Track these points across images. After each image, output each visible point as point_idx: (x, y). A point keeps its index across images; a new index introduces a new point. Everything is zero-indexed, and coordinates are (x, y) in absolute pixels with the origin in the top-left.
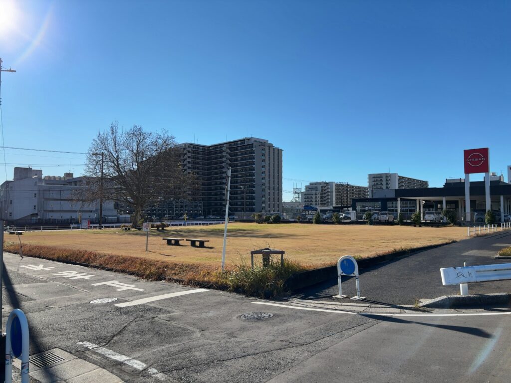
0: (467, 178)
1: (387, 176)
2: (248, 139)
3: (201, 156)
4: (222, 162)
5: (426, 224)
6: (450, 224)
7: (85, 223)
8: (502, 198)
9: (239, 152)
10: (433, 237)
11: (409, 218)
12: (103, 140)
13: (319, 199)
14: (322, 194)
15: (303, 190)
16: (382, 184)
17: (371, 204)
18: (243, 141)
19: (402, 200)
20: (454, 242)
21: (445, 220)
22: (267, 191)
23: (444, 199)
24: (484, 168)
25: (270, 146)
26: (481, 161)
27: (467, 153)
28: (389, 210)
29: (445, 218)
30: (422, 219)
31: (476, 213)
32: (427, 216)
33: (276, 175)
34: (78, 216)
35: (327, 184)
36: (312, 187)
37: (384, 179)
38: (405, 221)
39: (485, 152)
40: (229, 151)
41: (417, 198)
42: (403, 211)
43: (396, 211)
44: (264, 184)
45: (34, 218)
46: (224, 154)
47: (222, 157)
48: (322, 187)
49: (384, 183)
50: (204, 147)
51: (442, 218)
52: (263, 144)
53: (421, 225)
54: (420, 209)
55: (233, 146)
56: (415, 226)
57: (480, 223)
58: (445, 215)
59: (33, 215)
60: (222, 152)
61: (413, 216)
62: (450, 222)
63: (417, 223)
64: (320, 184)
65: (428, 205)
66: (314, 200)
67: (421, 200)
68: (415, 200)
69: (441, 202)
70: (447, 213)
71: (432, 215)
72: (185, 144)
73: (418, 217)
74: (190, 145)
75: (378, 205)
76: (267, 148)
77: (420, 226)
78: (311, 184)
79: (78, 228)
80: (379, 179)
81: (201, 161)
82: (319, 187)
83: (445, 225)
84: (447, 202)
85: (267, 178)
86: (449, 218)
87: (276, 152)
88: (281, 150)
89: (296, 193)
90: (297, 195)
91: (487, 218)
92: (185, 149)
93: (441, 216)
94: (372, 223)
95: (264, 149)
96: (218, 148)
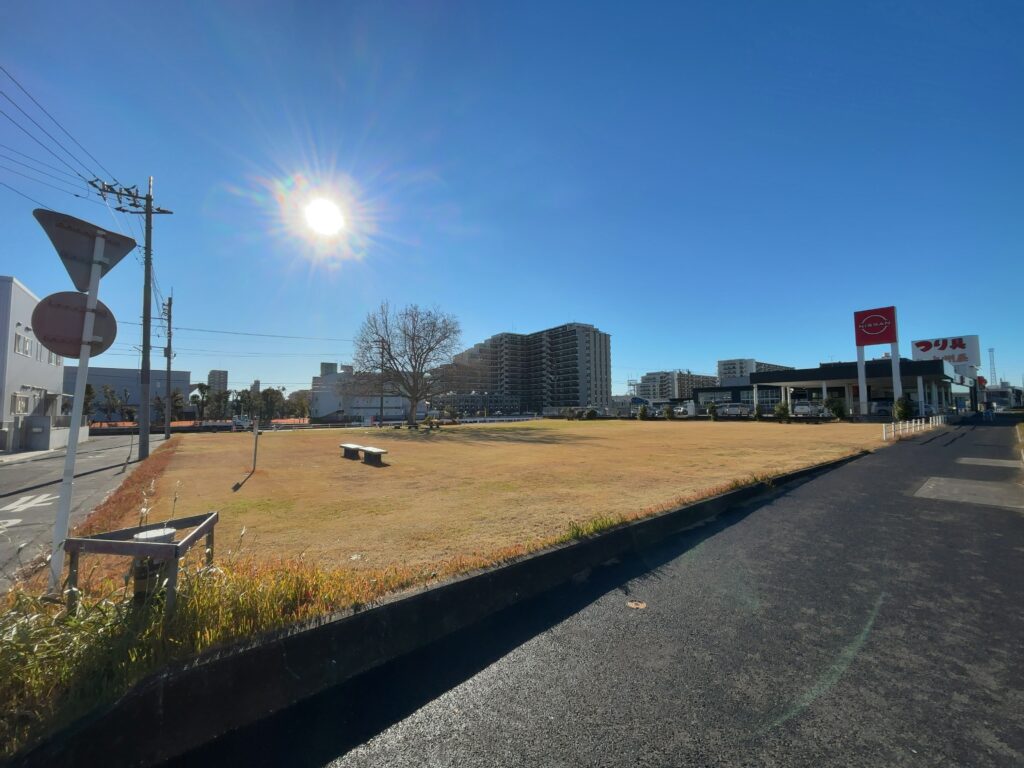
0: (860, 354)
1: (741, 362)
2: (571, 325)
3: (519, 347)
4: (542, 352)
5: (798, 420)
6: (834, 418)
7: (368, 421)
8: (920, 380)
9: (560, 340)
10: (817, 442)
11: (772, 411)
12: (372, 323)
13: (657, 391)
14: (661, 386)
15: (639, 381)
16: (735, 372)
17: (718, 394)
18: (564, 327)
19: (760, 388)
20: (866, 453)
21: (826, 413)
22: (593, 383)
23: (824, 385)
24: (890, 336)
25: (596, 331)
26: (883, 326)
27: (859, 317)
28: (744, 402)
29: (826, 410)
30: (790, 413)
31: (875, 403)
32: (798, 409)
33: (604, 363)
34: (361, 413)
35: (668, 374)
36: (649, 379)
37: (738, 366)
38: (765, 415)
39: (889, 313)
40: (548, 339)
41: (782, 384)
42: (763, 403)
43: (753, 403)
44: (589, 375)
45: (340, 415)
46: (544, 343)
47: (542, 346)
48: (661, 378)
49: (738, 370)
50: (522, 337)
51: (821, 411)
52: (588, 330)
53: (790, 420)
54: (786, 399)
55: (554, 334)
56: (780, 422)
57: (884, 417)
58: (827, 406)
59: (338, 412)
60: (541, 340)
61: (777, 409)
62: (834, 415)
63: (782, 417)
64: (658, 374)
65: (798, 395)
66: (652, 393)
67: (788, 387)
68: (779, 388)
69: (819, 390)
70: (829, 404)
71: (806, 407)
72: (502, 335)
73: (785, 409)
74: (508, 335)
75: (728, 396)
76: (592, 335)
77: (789, 423)
78: (648, 374)
79: (360, 426)
80: (731, 367)
81: (519, 352)
82: (658, 378)
83: (826, 420)
84: (829, 390)
85: (592, 367)
86: (834, 410)
87: (603, 338)
88: (609, 336)
89: (630, 385)
90: (632, 388)
91: (896, 410)
92: (501, 339)
93: (819, 408)
94: (717, 418)
95: (588, 335)
96: (537, 337)
